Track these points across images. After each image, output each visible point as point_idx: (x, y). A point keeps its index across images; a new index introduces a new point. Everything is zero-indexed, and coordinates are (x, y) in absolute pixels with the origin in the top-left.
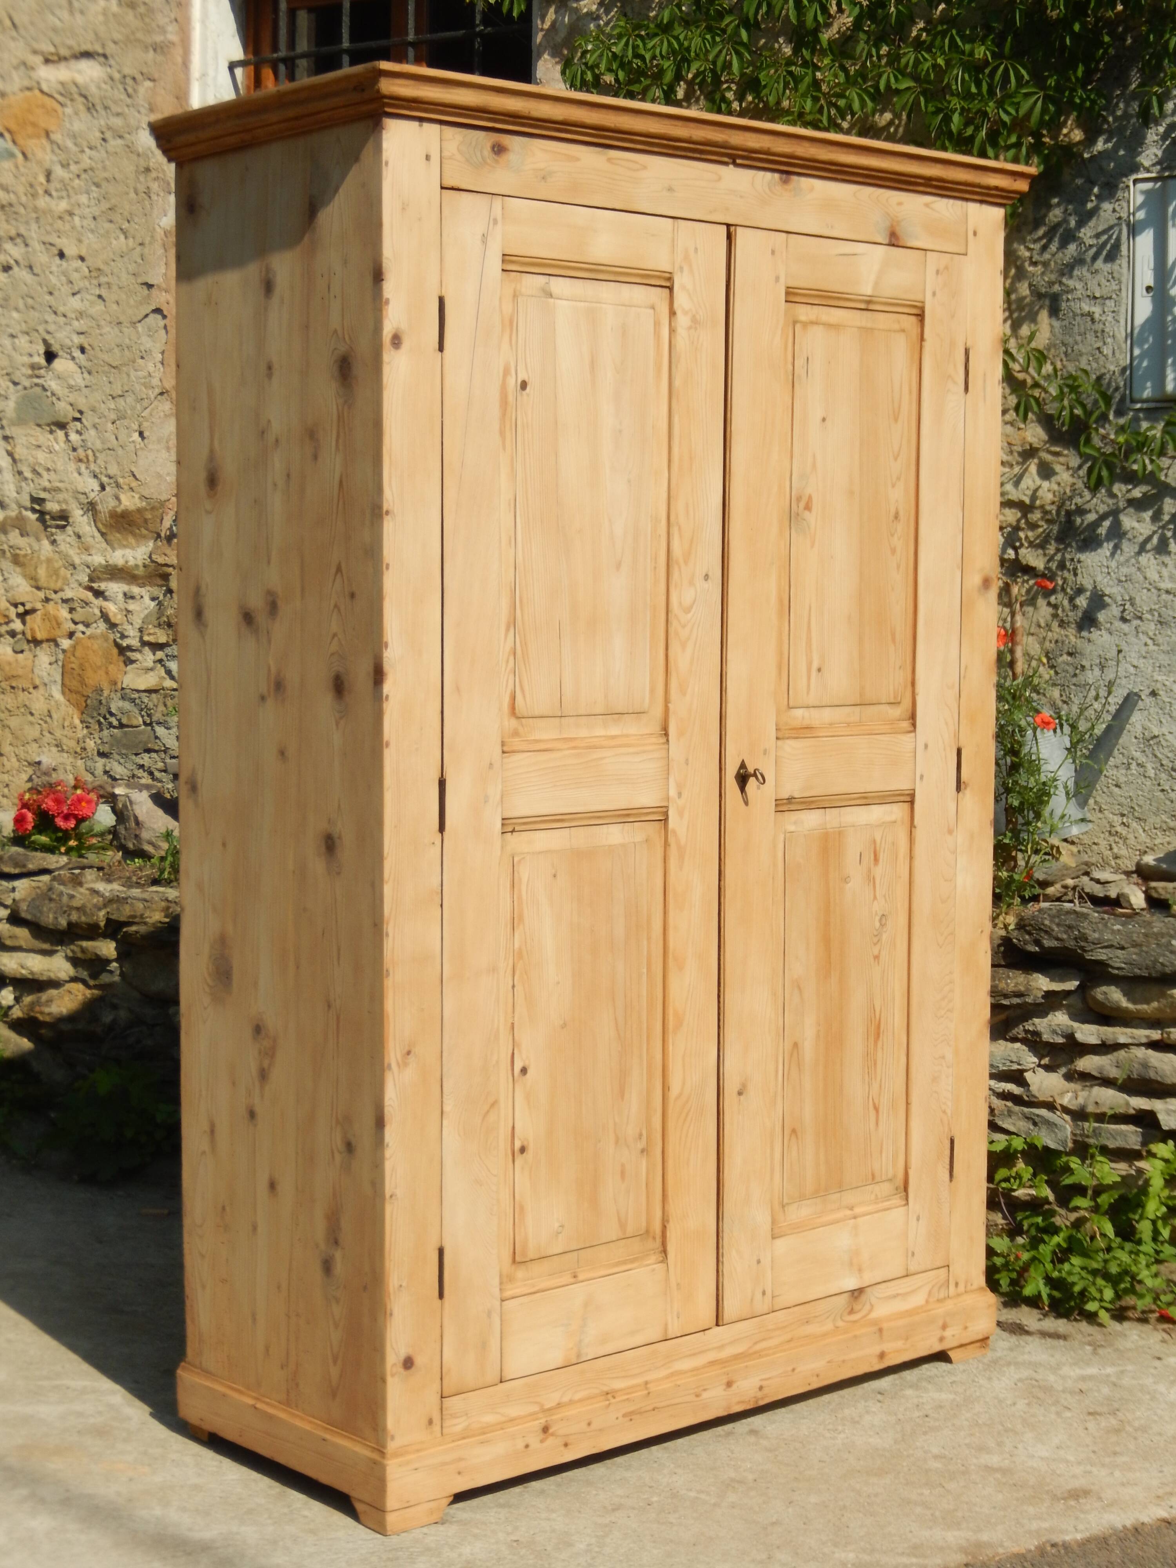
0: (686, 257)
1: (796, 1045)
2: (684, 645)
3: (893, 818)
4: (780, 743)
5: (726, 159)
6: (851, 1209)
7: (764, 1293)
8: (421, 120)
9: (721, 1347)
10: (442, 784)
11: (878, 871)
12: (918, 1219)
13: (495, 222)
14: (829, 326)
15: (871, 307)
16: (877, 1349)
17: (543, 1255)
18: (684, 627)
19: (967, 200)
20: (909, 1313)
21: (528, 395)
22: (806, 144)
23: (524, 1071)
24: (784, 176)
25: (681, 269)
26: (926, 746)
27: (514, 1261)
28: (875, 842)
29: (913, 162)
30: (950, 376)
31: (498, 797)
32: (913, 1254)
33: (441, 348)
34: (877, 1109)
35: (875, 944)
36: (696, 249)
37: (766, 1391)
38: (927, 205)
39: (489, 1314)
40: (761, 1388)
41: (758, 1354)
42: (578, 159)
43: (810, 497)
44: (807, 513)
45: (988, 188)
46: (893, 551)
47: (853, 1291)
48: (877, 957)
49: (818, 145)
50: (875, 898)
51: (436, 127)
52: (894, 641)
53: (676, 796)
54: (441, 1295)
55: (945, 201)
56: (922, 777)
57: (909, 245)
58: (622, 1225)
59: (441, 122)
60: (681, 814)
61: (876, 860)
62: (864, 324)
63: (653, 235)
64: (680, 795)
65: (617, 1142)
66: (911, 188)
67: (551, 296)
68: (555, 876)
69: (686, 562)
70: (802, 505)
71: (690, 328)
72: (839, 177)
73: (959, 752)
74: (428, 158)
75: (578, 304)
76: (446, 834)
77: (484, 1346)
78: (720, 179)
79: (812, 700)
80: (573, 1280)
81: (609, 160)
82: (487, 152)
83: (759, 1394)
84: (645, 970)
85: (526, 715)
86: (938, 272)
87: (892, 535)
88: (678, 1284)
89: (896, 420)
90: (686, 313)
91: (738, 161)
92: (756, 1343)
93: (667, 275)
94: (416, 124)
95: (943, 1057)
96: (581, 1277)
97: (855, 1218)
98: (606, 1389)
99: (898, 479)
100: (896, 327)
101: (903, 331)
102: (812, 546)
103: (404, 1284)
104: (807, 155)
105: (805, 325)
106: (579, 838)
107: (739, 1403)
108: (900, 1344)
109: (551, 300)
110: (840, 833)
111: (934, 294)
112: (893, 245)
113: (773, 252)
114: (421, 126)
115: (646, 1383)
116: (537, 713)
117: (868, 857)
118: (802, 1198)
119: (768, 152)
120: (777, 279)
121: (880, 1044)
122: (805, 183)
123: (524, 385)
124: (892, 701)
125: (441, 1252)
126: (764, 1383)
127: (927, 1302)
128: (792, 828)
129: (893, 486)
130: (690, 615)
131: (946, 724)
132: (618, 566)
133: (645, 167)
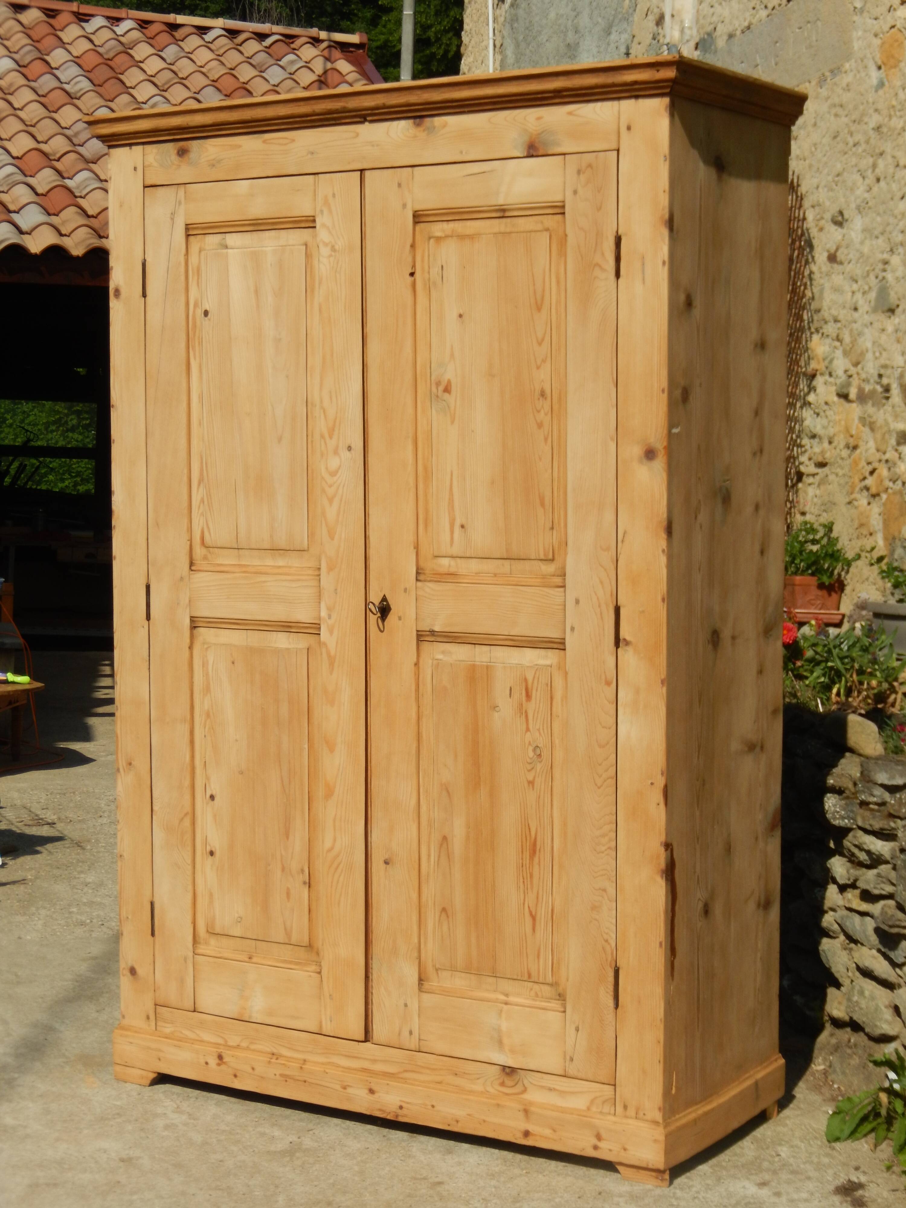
0: (326, 202)
1: (445, 838)
2: (331, 501)
3: (548, 662)
4: (419, 584)
5: (358, 120)
6: (507, 995)
7: (411, 1033)
8: (130, 145)
9: (374, 1061)
10: (148, 587)
11: (531, 707)
12: (577, 1030)
13: (180, 203)
14: (462, 237)
15: (507, 214)
16: (524, 1126)
17: (226, 933)
18: (330, 486)
19: (619, 99)
20: (563, 1110)
21: (209, 320)
22: (419, 92)
23: (212, 797)
24: (418, 120)
25: (322, 212)
26: (577, 602)
27: (208, 931)
28: (526, 680)
29: (531, 81)
30: (597, 265)
31: (187, 601)
32: (572, 1059)
33: (144, 295)
34: (534, 918)
35: (529, 771)
36: (334, 195)
37: (404, 1111)
38: (570, 113)
39: (185, 959)
40: (401, 1107)
41: (405, 1081)
42: (240, 146)
43: (449, 382)
44: (446, 395)
45: (625, 84)
46: (540, 425)
47: (504, 1067)
48: (531, 783)
49: (429, 90)
50: (528, 729)
51: (140, 148)
52: (543, 504)
53: (326, 617)
54: (153, 934)
55: (591, 105)
56: (573, 629)
57: (550, 152)
58: (288, 933)
59: (143, 144)
60: (331, 632)
61: (528, 696)
62: (503, 229)
63: (298, 190)
64: (330, 617)
65: (283, 869)
66: (546, 102)
67: (226, 247)
68: (233, 663)
69: (331, 437)
70: (441, 388)
71: (331, 256)
72: (466, 110)
73: (617, 610)
74: (135, 169)
75: (245, 250)
76: (151, 621)
77: (182, 981)
78: (357, 135)
79: (455, 551)
80: (247, 960)
81: (264, 142)
82: (174, 157)
83: (400, 1112)
84: (306, 746)
85: (211, 546)
86: (579, 172)
87: (539, 412)
88: (330, 995)
89: (539, 309)
90: (326, 245)
91: (368, 118)
92: (406, 1071)
93: (312, 218)
94: (128, 148)
95: (604, 890)
96: (254, 960)
97: (506, 1004)
98: (275, 1051)
99: (544, 361)
100: (539, 227)
101: (547, 230)
102: (452, 422)
103: (130, 917)
104: (419, 101)
105: (438, 239)
106: (254, 639)
107: (380, 1110)
108: (547, 1132)
109: (225, 251)
110: (489, 668)
111: (575, 192)
112: (532, 156)
113: (399, 185)
114: (131, 149)
115: (305, 1061)
116: (219, 545)
117: (519, 694)
118: (453, 969)
119: (384, 107)
120: (404, 206)
121: (536, 860)
122: (438, 121)
123: (206, 313)
124: (542, 557)
125: (152, 904)
126: (404, 1105)
127: (589, 1109)
128: (440, 657)
129: (538, 368)
130: (335, 478)
131: (601, 582)
132: (280, 440)
133: (293, 141)
